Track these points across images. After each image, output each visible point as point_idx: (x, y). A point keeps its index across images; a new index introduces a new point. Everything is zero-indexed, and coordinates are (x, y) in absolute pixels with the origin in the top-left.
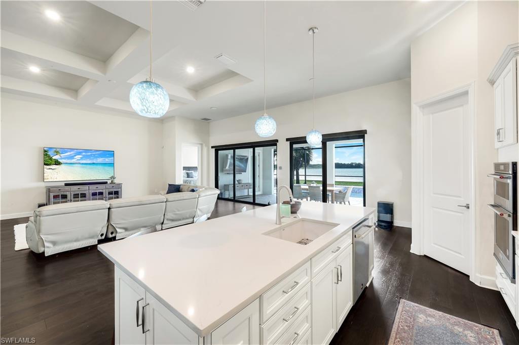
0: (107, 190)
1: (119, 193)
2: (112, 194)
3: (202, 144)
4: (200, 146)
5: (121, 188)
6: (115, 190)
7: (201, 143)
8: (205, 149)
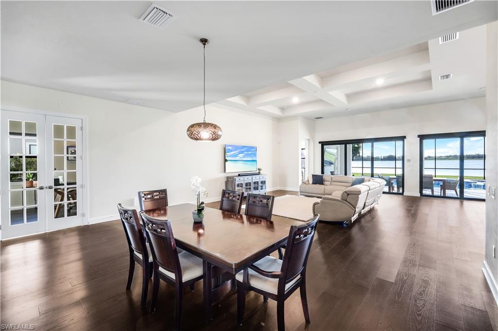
0: (260, 180)
1: (266, 183)
3: (309, 140)
4: (307, 141)
6: (264, 180)
7: (309, 138)
8: (312, 143)
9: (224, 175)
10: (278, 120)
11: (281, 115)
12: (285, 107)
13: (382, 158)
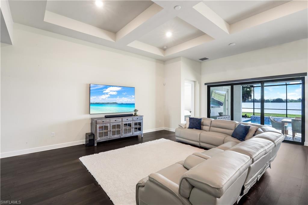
0: (134, 121)
1: (141, 124)
2: (137, 125)
3: (195, 82)
4: (193, 83)
5: (142, 120)
6: (139, 122)
7: (195, 80)
8: (198, 85)
9: (89, 117)
10: (163, 62)
11: (162, 55)
12: (165, 47)
13: (272, 100)
